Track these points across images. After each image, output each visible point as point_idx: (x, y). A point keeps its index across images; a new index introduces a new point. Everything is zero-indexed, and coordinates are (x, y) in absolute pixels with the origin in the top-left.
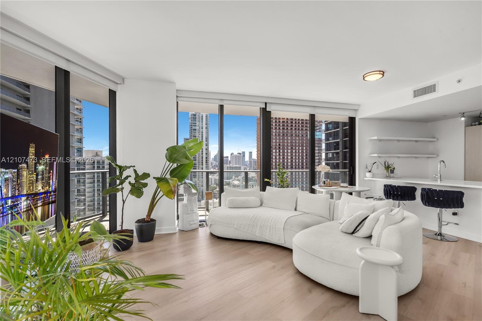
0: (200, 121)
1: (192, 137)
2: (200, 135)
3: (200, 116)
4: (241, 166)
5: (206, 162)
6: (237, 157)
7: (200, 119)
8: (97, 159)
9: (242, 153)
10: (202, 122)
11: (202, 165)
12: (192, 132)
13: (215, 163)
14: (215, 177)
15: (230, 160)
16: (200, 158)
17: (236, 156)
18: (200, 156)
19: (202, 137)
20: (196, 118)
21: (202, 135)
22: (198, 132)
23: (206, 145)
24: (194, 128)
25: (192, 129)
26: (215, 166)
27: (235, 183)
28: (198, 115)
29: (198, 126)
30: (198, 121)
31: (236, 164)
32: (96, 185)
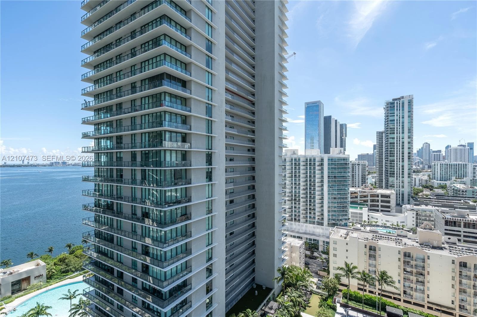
0: (400, 110)
1: (389, 130)
2: (399, 126)
3: (400, 103)
4: (467, 163)
5: (409, 159)
6: (459, 152)
7: (400, 107)
8: (294, 157)
9: (467, 145)
10: (403, 110)
11: (403, 161)
12: (388, 123)
13: (419, 159)
14: (420, 177)
15: (444, 154)
16: (399, 154)
17: (456, 150)
18: (399, 151)
19: (403, 128)
20: (394, 106)
21: (403, 125)
22: (397, 123)
23: (409, 137)
24: (391, 118)
25: (388, 121)
26: (418, 163)
27: (458, 187)
28: (397, 103)
29: (397, 115)
30: (397, 110)
31: (456, 160)
32: (293, 179)
